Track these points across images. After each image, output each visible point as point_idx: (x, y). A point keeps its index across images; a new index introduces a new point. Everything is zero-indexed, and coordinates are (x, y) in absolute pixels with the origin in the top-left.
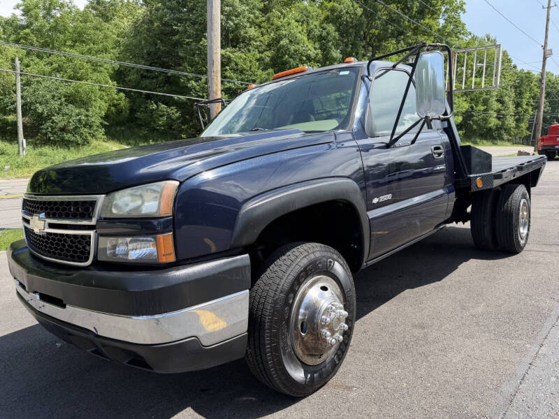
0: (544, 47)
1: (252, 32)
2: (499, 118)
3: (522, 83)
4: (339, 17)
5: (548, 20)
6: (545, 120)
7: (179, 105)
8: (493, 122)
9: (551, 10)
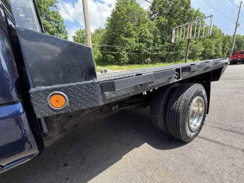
0: (237, 23)
1: (134, 32)
2: (216, 52)
3: (226, 39)
4: (161, 24)
5: (239, 12)
6: (234, 51)
7: (114, 55)
8: (213, 53)
9: (241, 8)
